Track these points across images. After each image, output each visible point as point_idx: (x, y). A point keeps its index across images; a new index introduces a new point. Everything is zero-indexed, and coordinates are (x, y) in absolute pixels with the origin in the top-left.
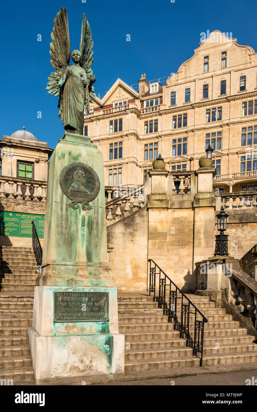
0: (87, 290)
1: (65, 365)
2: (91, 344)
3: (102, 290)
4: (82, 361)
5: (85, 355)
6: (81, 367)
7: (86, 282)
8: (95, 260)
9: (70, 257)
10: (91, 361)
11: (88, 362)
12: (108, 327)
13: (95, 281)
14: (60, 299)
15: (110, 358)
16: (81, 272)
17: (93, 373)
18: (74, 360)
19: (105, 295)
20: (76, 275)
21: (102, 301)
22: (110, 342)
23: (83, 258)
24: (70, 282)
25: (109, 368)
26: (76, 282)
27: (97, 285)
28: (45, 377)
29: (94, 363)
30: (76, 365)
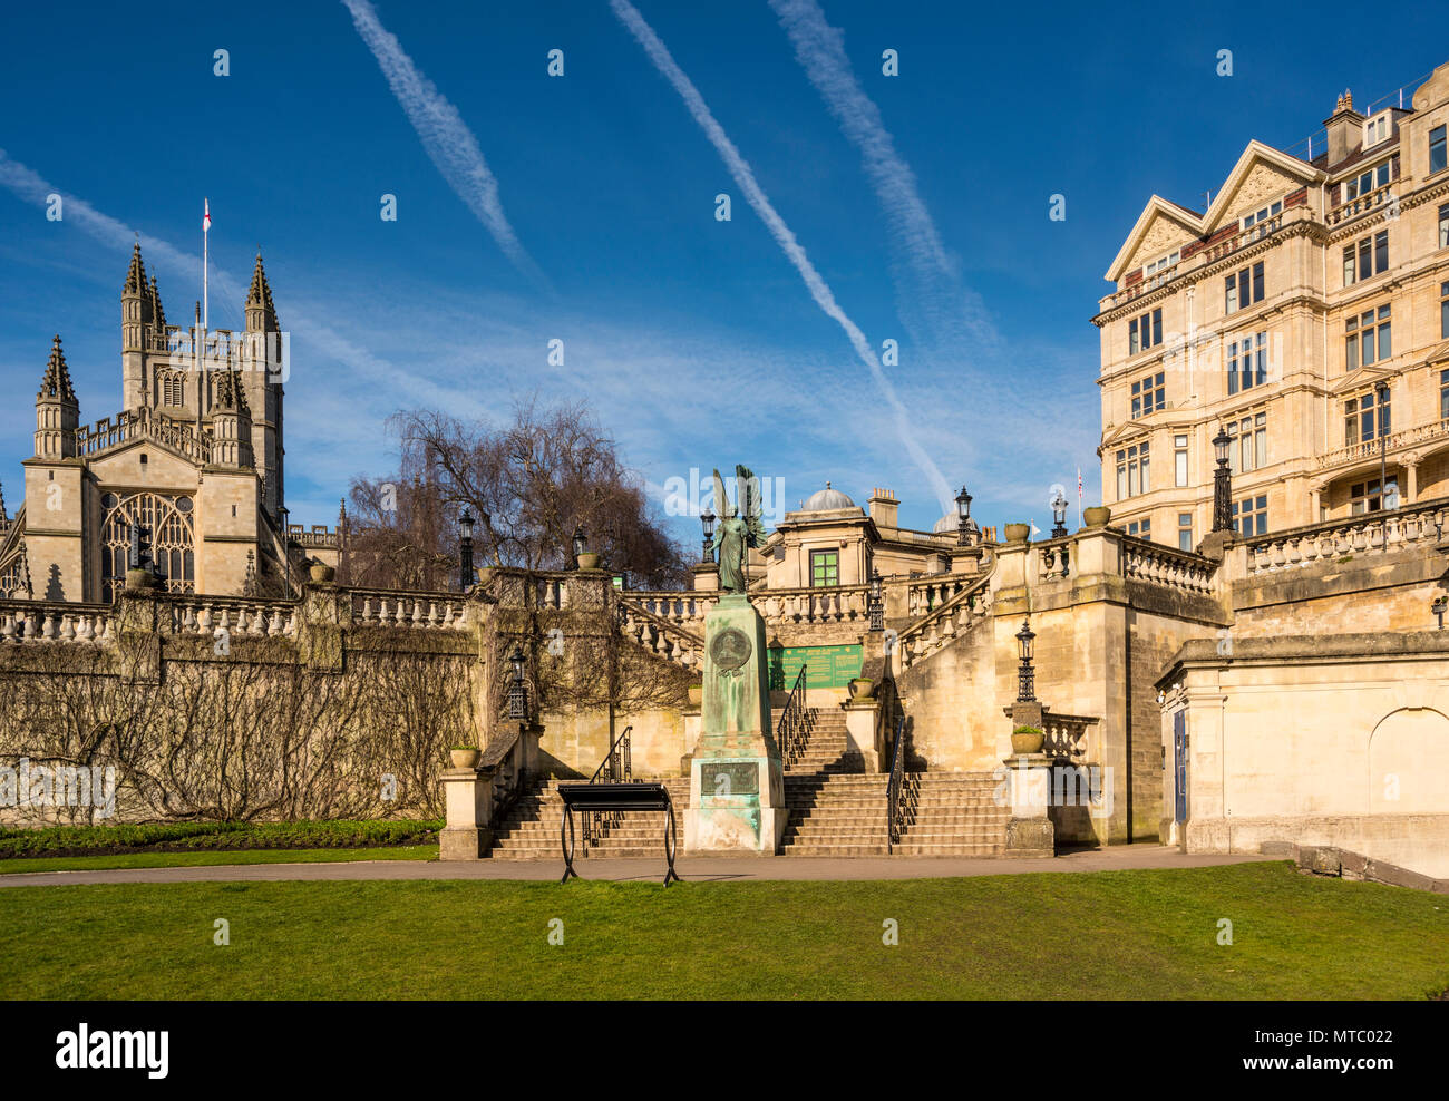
0: (734, 761)
1: (711, 838)
2: (737, 817)
3: (751, 760)
4: (728, 835)
5: (731, 828)
6: (727, 840)
7: (734, 752)
8: (746, 728)
9: (720, 728)
10: (737, 836)
11: (733, 836)
12: (757, 800)
13: (744, 752)
14: (707, 771)
15: (758, 833)
16: (730, 743)
17: (739, 849)
18: (720, 833)
19: (755, 765)
20: (725, 746)
21: (751, 772)
22: (757, 816)
23: (734, 728)
24: (718, 753)
25: (757, 844)
26: (724, 753)
27: (746, 755)
28: (691, 848)
29: (740, 838)
30: (722, 838)
